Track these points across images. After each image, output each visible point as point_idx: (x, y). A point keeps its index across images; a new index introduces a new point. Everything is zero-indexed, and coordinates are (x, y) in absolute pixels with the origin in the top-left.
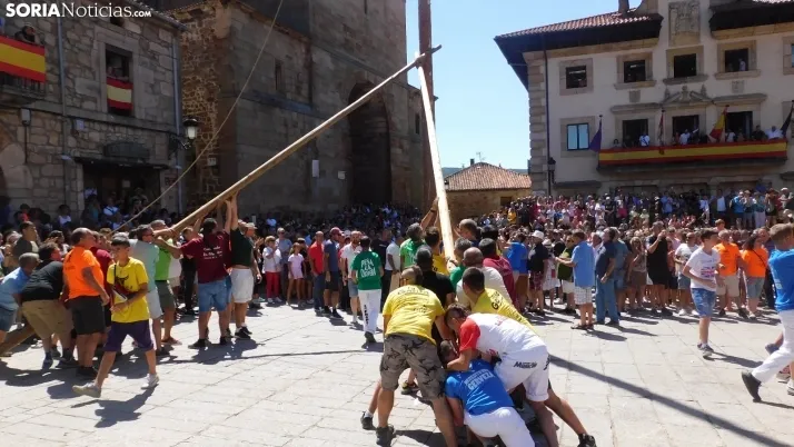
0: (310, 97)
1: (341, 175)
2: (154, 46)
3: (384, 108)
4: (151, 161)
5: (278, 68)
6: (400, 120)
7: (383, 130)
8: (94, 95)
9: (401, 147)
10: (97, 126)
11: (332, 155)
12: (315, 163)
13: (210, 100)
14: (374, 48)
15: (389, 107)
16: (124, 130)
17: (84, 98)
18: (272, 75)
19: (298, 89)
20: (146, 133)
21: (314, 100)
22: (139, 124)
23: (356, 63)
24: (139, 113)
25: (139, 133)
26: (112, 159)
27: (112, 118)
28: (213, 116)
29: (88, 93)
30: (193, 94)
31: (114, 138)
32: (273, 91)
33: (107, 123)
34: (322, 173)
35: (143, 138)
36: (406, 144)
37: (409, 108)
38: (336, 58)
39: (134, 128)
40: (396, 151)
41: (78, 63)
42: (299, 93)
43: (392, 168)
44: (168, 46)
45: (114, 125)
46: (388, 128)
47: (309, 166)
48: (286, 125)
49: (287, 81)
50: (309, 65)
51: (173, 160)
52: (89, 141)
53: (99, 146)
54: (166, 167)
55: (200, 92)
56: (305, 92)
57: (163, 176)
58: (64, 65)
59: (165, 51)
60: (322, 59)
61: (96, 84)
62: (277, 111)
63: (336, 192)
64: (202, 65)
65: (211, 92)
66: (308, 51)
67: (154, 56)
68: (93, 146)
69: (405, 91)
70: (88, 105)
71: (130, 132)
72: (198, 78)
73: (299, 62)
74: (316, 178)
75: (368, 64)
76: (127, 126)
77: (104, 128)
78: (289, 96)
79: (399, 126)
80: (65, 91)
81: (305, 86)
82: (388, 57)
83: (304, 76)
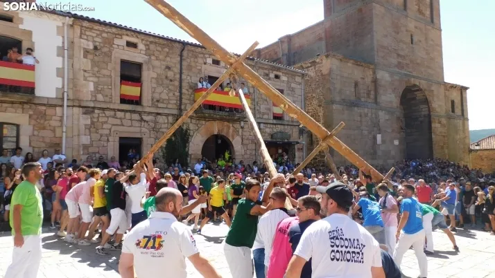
0: (376, 98)
1: (396, 142)
2: (293, 85)
3: (427, 99)
4: (291, 140)
5: (356, 84)
6: (439, 105)
7: (427, 113)
8: (268, 112)
9: (440, 123)
10: (269, 126)
11: (389, 130)
12: (379, 137)
13: (320, 106)
14: (418, 64)
15: (430, 99)
16: (279, 126)
17: (264, 114)
18: (353, 90)
19: (368, 94)
20: (289, 127)
21: (378, 100)
22: (286, 123)
23: (406, 75)
24: (286, 118)
25: (286, 127)
26: (274, 140)
27: (275, 122)
28: (321, 114)
29: (265, 111)
30: (311, 103)
31: (275, 130)
32: (353, 98)
33: (273, 124)
34: (383, 141)
35: (288, 129)
36: (444, 121)
37: (445, 96)
38: (392, 74)
39: (284, 125)
40: (435, 125)
41: (262, 98)
42: (369, 97)
43: (433, 136)
44: (300, 84)
45: (275, 124)
46: (429, 111)
47: (375, 138)
48: (361, 116)
49: (362, 91)
50: (375, 81)
51: (301, 139)
52: (266, 132)
53: (269, 134)
54: (298, 143)
55: (315, 102)
56: (372, 96)
57: (296, 147)
58: (256, 100)
59: (299, 86)
60: (383, 76)
61: (269, 107)
62: (356, 109)
63: (393, 153)
64: (316, 88)
65: (320, 101)
66: (374, 73)
67: (293, 90)
68: (267, 135)
69: (442, 87)
70: (266, 116)
71: (282, 126)
72: (314, 95)
73: (369, 80)
74: (379, 145)
75: (414, 74)
76: (281, 124)
77: (272, 126)
78: (363, 99)
79: (438, 110)
80: (257, 112)
81: (372, 92)
82: (429, 67)
83: (371, 87)
